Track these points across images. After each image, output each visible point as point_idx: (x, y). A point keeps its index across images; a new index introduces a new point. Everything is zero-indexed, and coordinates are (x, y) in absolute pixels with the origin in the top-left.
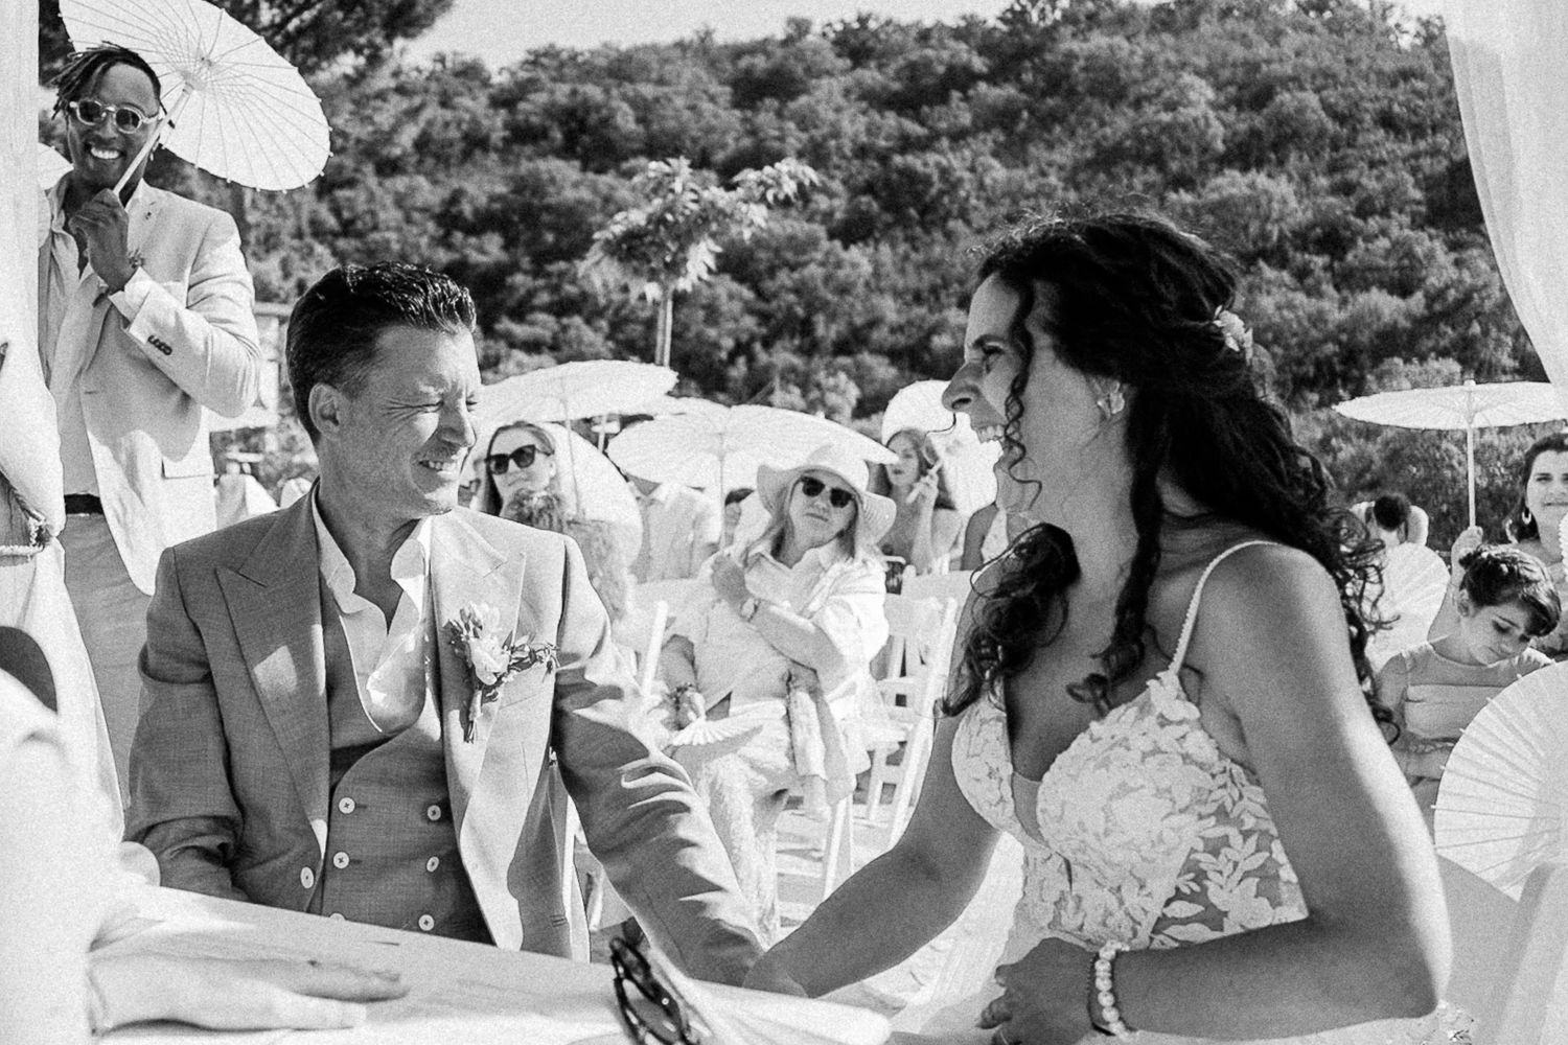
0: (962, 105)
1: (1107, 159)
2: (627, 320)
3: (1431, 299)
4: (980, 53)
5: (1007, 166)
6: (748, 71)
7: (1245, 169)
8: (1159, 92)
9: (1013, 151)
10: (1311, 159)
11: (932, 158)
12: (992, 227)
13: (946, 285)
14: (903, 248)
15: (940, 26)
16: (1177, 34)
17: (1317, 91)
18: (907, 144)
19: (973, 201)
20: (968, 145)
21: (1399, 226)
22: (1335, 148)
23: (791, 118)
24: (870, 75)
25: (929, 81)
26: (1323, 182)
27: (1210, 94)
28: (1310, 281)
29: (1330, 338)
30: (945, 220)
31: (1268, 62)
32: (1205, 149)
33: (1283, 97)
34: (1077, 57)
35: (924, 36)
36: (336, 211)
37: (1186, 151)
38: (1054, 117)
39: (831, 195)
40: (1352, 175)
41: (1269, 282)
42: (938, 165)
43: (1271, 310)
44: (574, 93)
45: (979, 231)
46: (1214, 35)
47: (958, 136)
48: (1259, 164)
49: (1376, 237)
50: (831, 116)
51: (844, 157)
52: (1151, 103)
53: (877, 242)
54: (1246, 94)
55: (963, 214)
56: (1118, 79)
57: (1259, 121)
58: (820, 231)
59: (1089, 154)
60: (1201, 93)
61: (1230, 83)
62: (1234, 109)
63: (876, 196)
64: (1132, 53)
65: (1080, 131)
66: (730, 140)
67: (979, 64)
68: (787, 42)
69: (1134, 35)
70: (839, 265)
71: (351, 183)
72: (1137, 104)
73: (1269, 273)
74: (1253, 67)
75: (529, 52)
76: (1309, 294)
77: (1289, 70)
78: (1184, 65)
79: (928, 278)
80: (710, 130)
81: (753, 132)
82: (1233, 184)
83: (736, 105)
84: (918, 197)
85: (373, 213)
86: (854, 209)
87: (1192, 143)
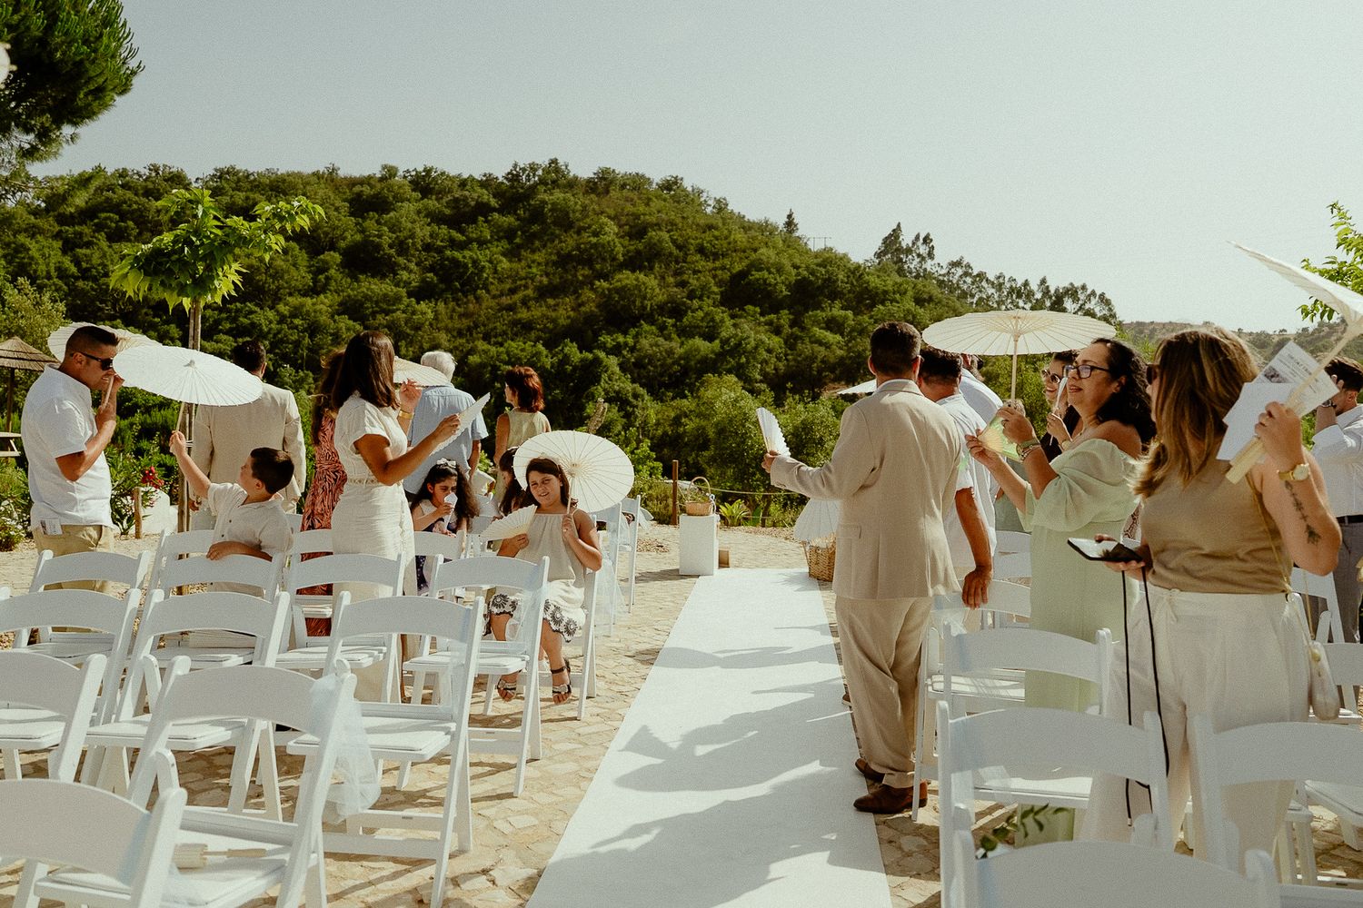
0: (485, 225)
1: (564, 261)
2: (282, 341)
3: (724, 344)
4: (494, 197)
5: (510, 261)
6: (359, 195)
7: (633, 271)
8: (589, 227)
9: (512, 254)
10: (666, 268)
11: (467, 253)
12: (502, 295)
13: (476, 326)
14: (452, 304)
15: (472, 179)
16: (598, 195)
17: (668, 232)
18: (453, 244)
19: (491, 280)
20: (488, 248)
21: (708, 305)
22: (677, 262)
23: (385, 224)
24: (432, 203)
25: (466, 210)
26: (671, 280)
27: (616, 230)
28: (666, 332)
29: (676, 362)
30: (475, 290)
31: (644, 215)
32: (614, 259)
33: (652, 233)
34: (547, 203)
35: (463, 184)
36: (77, 262)
37: (604, 259)
38: (534, 236)
39: (410, 272)
40: (685, 277)
41: (646, 332)
42: (470, 257)
43: (647, 347)
44: (247, 198)
45: (494, 297)
46: (617, 199)
47: (482, 243)
48: (641, 268)
49: (697, 310)
50: (409, 225)
51: (417, 250)
52: (586, 232)
53: (437, 300)
54: (634, 231)
55: (486, 287)
56: (569, 218)
57: (641, 246)
58: (403, 291)
59: (554, 258)
60: (611, 228)
61: (625, 224)
62: (627, 238)
63: (436, 274)
64: (576, 203)
65: (549, 245)
66: (348, 235)
67: (493, 202)
68: (382, 179)
69: (576, 194)
70: (414, 313)
71: (88, 245)
72: (578, 233)
73: (646, 327)
74: (637, 217)
75: (216, 170)
76: (666, 340)
77: (653, 219)
78: (602, 213)
79: (466, 322)
80: (334, 228)
81: (363, 231)
82: (628, 278)
83: (352, 214)
84: (460, 275)
85: (105, 266)
86: (423, 281)
87: (607, 255)
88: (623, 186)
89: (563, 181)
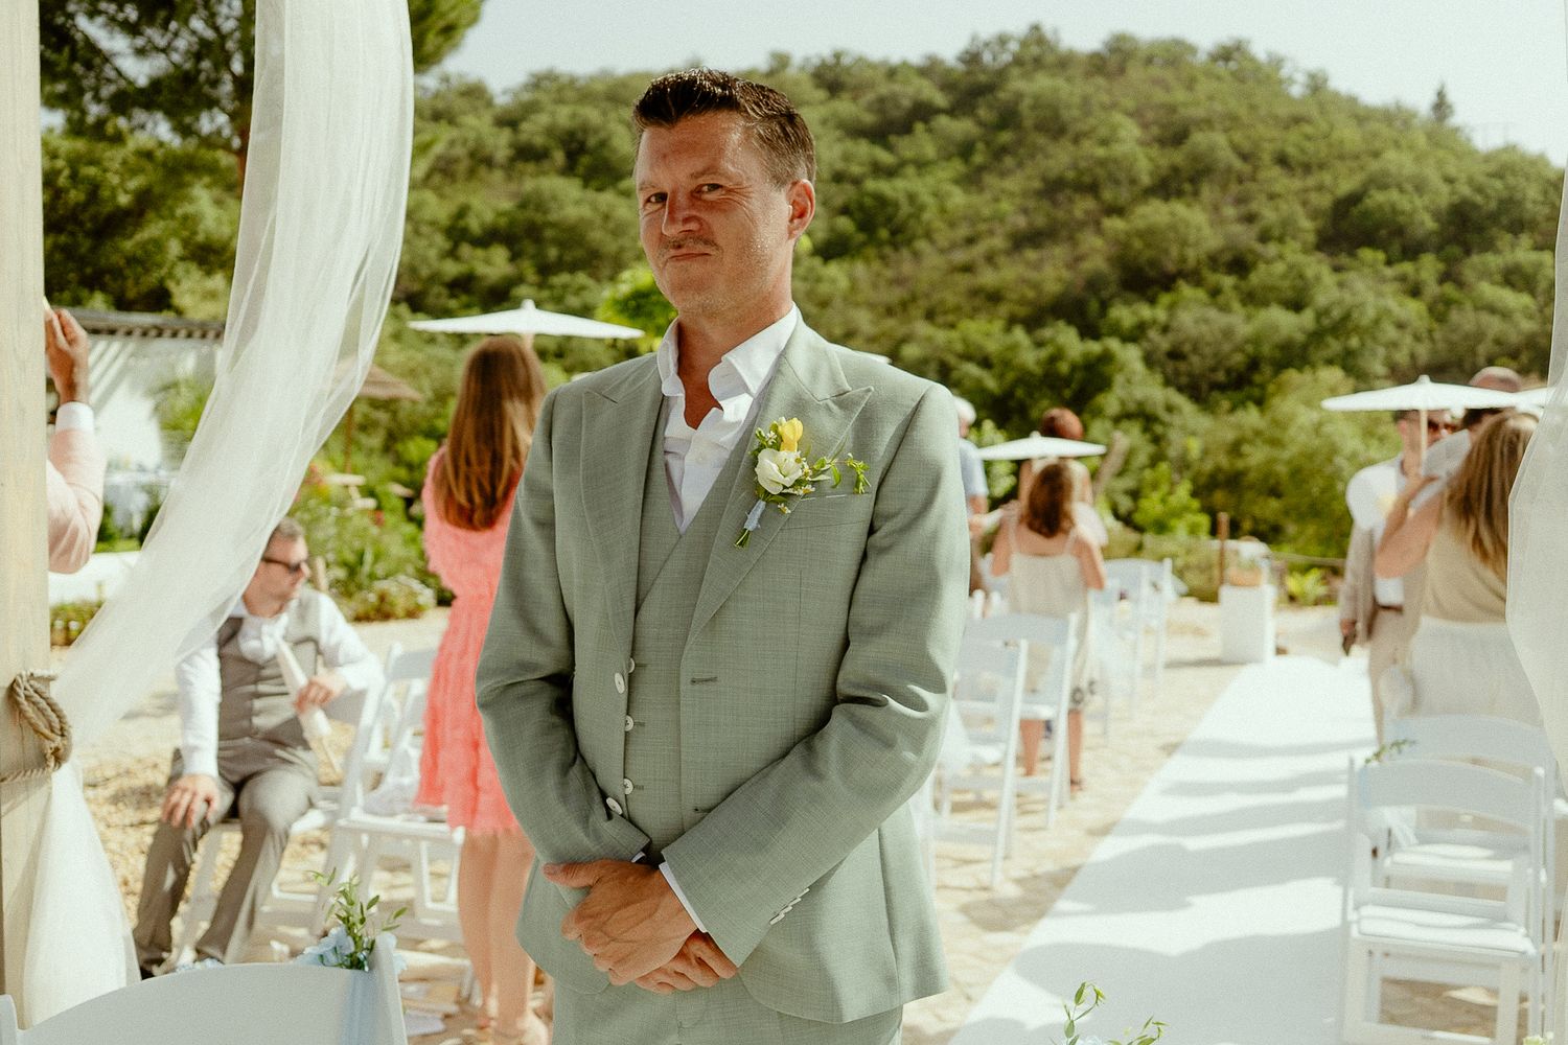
0: (926, 136)
1: (1053, 189)
3: (1321, 314)
4: (941, 90)
5: (966, 191)
7: (1166, 198)
8: (1094, 130)
9: (971, 180)
10: (1221, 193)
11: (900, 184)
12: (953, 246)
13: (914, 299)
14: (876, 265)
15: (905, 65)
16: (1108, 76)
17: (1226, 131)
18: (879, 170)
19: (936, 224)
20: (932, 173)
21: (1293, 252)
22: (1240, 182)
24: (845, 107)
25: (896, 114)
26: (1230, 211)
27: (1138, 132)
28: (1221, 299)
29: (1239, 349)
30: (912, 240)
31: (1185, 105)
32: (1133, 181)
33: (1197, 136)
34: (1024, 96)
35: (892, 73)
37: (1117, 182)
38: (1000, 153)
40: (1254, 206)
41: (1187, 299)
42: (904, 190)
43: (1190, 324)
44: (574, 116)
45: (942, 251)
46: (1140, 80)
47: (922, 165)
48: (1180, 194)
49: (1274, 260)
52: (1088, 138)
53: (853, 259)
54: (1168, 133)
55: (928, 235)
56: (1060, 118)
57: (1179, 159)
59: (1036, 184)
60: (1130, 131)
61: (1155, 123)
62: (1156, 146)
63: (851, 218)
64: (1072, 93)
65: (1028, 163)
67: (940, 100)
68: (771, 73)
69: (1073, 78)
70: (819, 280)
72: (1076, 140)
73: (1188, 291)
74: (1172, 109)
75: (531, 75)
76: (1221, 312)
77: (1198, 112)
78: (1114, 106)
79: (895, 295)
82: (1157, 213)
84: (889, 219)
86: (832, 229)
87: (1122, 176)
88: (1149, 61)
89: (1050, 59)
